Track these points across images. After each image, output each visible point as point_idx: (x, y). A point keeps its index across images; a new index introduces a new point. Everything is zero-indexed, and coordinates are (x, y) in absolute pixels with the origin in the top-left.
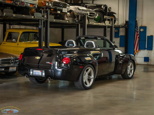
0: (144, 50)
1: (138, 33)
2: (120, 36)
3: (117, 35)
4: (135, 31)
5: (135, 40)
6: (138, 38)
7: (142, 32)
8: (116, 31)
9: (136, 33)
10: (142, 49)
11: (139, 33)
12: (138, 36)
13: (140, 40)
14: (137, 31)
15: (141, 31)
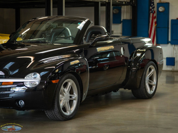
0: (166, 45)
1: (155, 15)
2: (122, 20)
3: (117, 19)
4: (149, 12)
5: (150, 27)
6: (156, 23)
7: (162, 12)
8: (115, 12)
9: (151, 14)
10: (162, 44)
11: (157, 14)
12: (155, 20)
13: (159, 27)
14: (152, 11)
15: (160, 12)
